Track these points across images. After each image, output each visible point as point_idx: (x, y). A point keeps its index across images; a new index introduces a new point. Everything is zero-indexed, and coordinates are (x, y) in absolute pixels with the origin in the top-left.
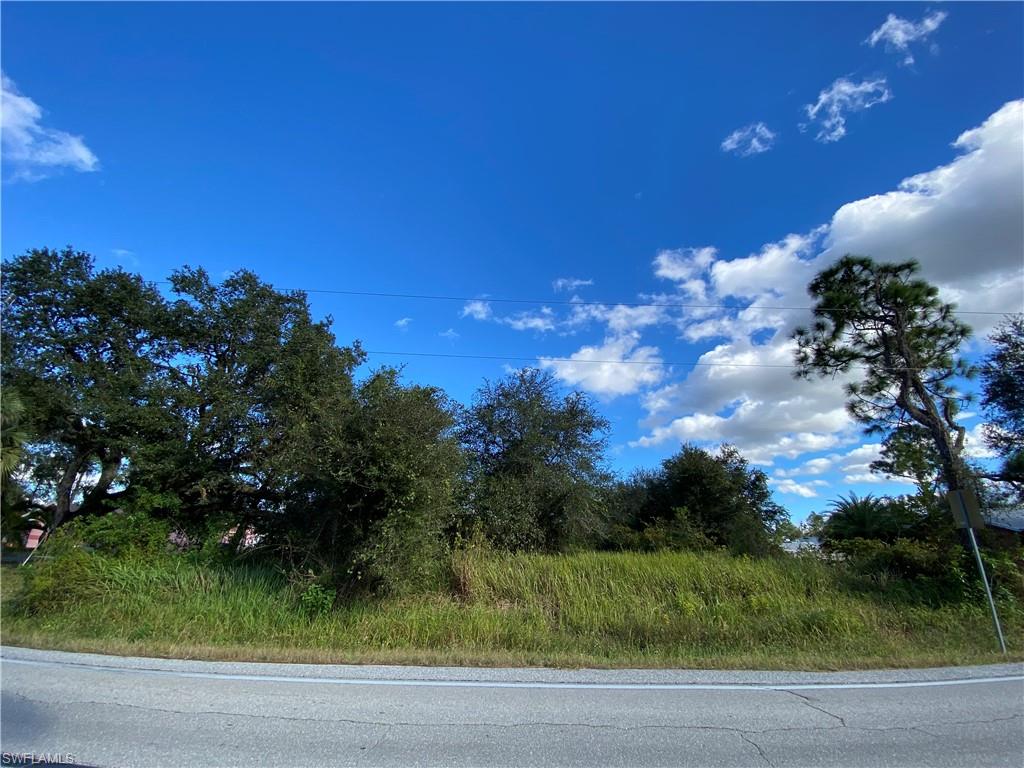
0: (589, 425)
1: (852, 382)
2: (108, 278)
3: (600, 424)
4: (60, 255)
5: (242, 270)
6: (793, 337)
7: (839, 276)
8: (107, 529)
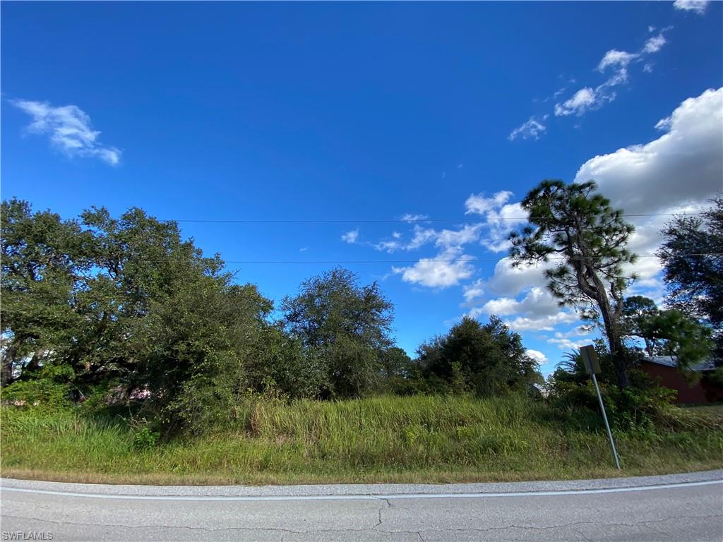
0: (381, 306)
1: (549, 268)
2: (39, 217)
3: (386, 306)
4: (9, 203)
5: (134, 208)
6: (509, 239)
7: (541, 194)
8: (18, 390)
